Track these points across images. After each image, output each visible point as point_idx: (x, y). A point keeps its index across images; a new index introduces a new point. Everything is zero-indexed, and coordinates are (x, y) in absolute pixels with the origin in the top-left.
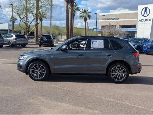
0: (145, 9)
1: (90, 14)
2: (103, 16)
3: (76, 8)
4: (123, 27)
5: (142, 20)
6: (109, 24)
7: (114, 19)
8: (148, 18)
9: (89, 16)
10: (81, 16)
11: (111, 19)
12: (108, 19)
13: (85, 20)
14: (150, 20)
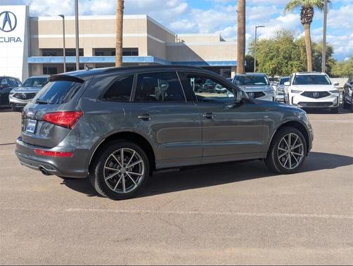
5: (1, 40)
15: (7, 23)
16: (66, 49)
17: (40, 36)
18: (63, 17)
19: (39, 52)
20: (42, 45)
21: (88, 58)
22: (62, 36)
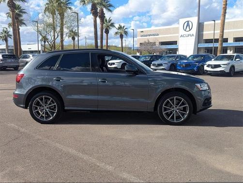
0: (187, 23)
1: (126, 30)
2: (141, 32)
3: (110, 24)
4: (163, 43)
5: (185, 36)
6: (148, 40)
7: (154, 35)
8: (191, 33)
9: (126, 33)
10: (116, 33)
11: (150, 35)
12: (146, 36)
13: (122, 37)
14: (193, 35)
15: (188, 27)
16: (215, 39)
17: (204, 33)
18: (215, 21)
19: (203, 41)
20: (205, 38)
21: (230, 44)
22: (213, 32)
